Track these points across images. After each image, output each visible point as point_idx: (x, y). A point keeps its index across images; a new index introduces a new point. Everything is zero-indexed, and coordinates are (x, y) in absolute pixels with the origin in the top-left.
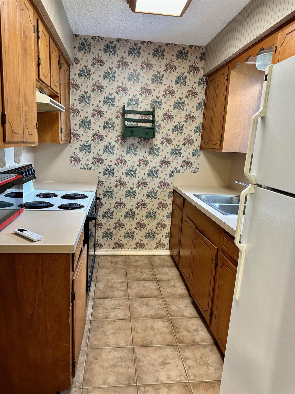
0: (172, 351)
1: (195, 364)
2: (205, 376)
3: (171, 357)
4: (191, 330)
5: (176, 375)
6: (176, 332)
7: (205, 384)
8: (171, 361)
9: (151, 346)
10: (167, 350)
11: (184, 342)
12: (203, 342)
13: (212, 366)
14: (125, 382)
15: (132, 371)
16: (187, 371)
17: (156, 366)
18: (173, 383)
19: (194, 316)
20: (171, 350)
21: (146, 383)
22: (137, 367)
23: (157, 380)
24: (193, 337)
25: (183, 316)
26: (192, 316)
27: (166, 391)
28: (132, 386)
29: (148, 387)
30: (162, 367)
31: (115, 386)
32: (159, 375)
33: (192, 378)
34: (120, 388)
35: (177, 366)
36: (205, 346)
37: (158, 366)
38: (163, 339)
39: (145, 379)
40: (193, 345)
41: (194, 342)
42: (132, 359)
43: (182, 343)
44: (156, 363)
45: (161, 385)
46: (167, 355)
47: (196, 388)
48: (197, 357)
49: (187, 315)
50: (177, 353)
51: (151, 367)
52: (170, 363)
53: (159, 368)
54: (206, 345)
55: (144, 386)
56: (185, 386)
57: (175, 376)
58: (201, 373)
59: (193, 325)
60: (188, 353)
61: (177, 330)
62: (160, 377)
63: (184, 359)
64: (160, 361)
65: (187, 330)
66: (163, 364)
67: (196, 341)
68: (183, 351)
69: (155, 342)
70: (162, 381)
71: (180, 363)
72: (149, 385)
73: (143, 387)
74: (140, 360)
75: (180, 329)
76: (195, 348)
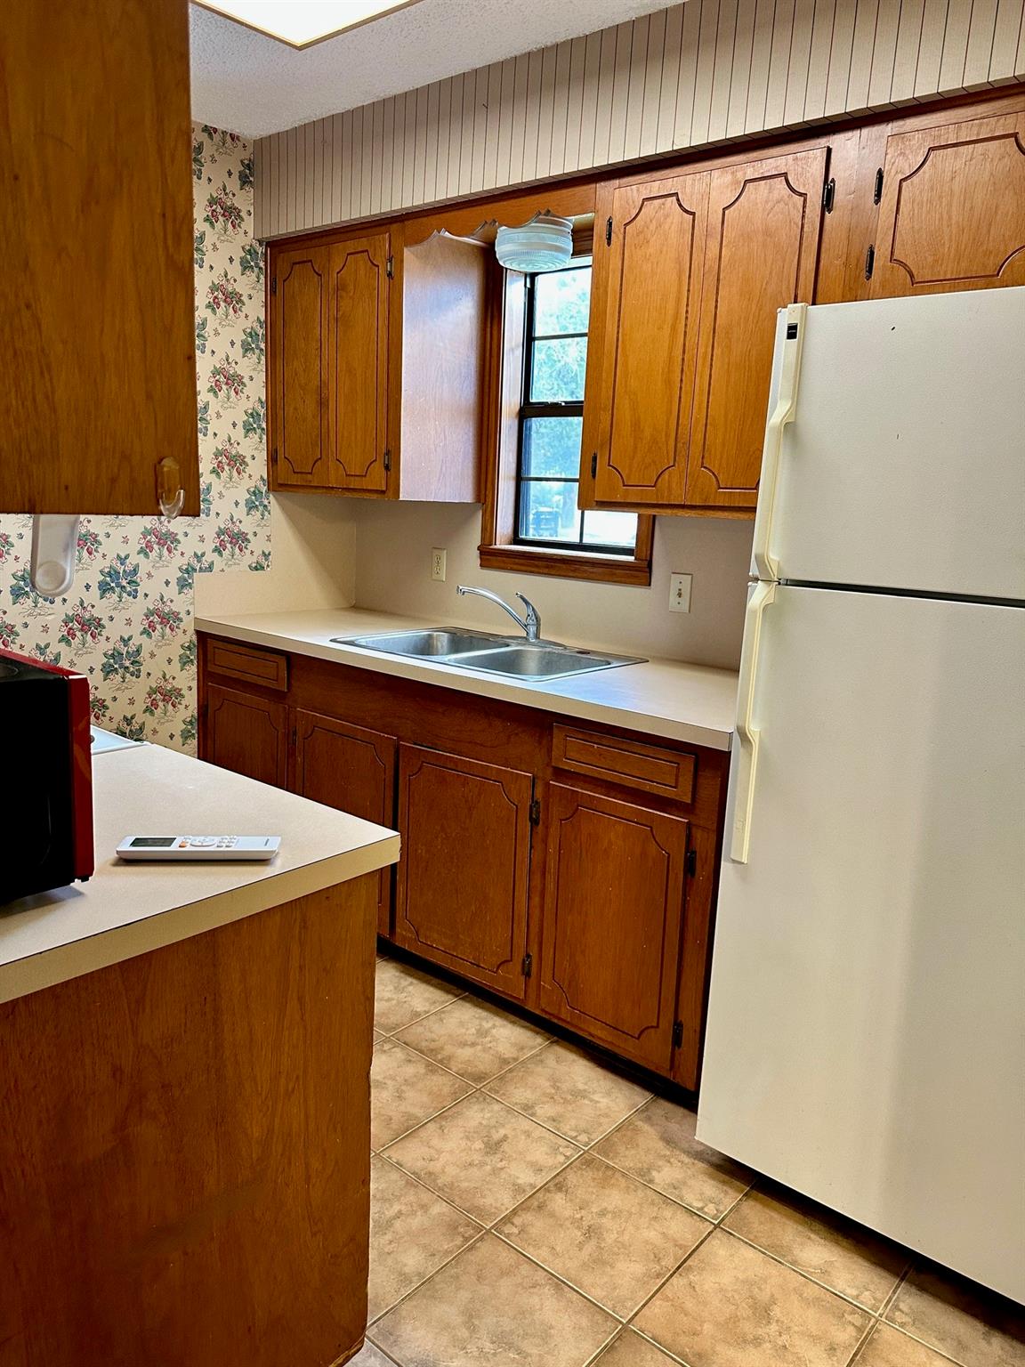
0: (482, 1110)
1: (560, 1109)
2: (602, 1120)
3: (493, 1122)
4: (471, 1039)
5: (547, 1154)
6: (441, 1062)
7: (619, 1134)
8: (502, 1132)
9: (420, 1127)
10: (468, 1113)
11: (486, 1074)
12: (525, 1051)
13: (595, 1092)
14: (454, 1243)
15: (439, 1208)
16: (558, 1130)
17: (482, 1164)
18: (558, 1174)
19: (443, 1002)
20: (476, 1107)
21: (502, 1212)
22: (440, 1192)
23: (518, 1189)
24: (492, 1052)
25: (417, 1014)
26: (437, 1005)
27: (562, 1199)
28: (481, 1239)
29: (516, 1217)
30: (499, 1156)
31: (442, 1268)
32: (510, 1177)
33: (584, 1138)
34: (457, 1263)
35: (528, 1134)
36: (537, 1059)
37: (487, 1159)
38: (429, 1094)
39: (491, 1205)
40: (511, 1071)
41: (505, 1061)
42: (407, 1183)
43: (484, 1078)
44: (477, 1158)
45: (540, 1195)
46: (481, 1123)
47: (611, 1155)
48: (548, 1091)
49: (426, 1009)
50: (496, 1107)
51: (475, 1172)
52: (505, 1136)
53: (494, 1160)
54: (537, 1055)
55: (507, 1220)
56: (587, 1162)
57: (546, 1157)
58: (587, 1118)
59: (462, 1024)
60: (520, 1094)
61: (439, 1057)
62: (518, 1178)
63: (528, 1109)
64: (478, 1145)
65: (464, 1044)
66: (493, 1147)
67: (508, 1058)
68: (504, 1094)
69: (419, 1112)
70: (532, 1186)
71: (525, 1124)
72: (514, 1212)
73: (505, 1224)
74: (430, 1174)
75: (442, 1048)
76: (521, 1074)
